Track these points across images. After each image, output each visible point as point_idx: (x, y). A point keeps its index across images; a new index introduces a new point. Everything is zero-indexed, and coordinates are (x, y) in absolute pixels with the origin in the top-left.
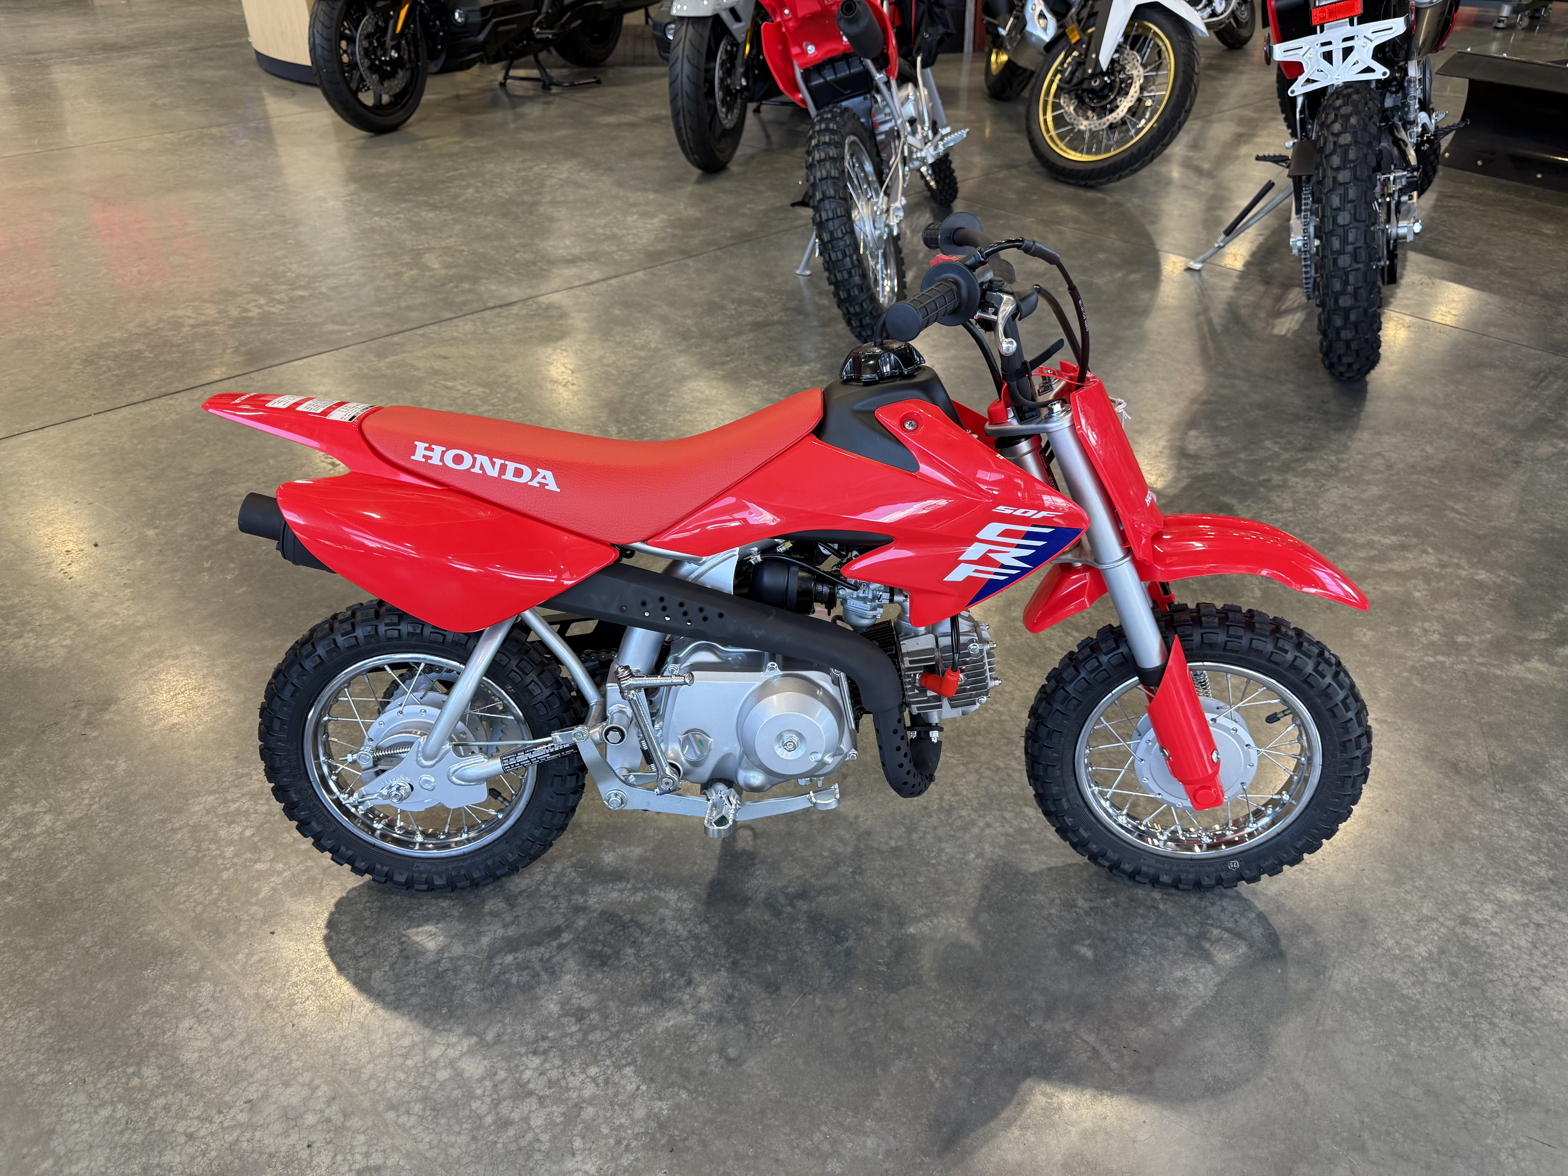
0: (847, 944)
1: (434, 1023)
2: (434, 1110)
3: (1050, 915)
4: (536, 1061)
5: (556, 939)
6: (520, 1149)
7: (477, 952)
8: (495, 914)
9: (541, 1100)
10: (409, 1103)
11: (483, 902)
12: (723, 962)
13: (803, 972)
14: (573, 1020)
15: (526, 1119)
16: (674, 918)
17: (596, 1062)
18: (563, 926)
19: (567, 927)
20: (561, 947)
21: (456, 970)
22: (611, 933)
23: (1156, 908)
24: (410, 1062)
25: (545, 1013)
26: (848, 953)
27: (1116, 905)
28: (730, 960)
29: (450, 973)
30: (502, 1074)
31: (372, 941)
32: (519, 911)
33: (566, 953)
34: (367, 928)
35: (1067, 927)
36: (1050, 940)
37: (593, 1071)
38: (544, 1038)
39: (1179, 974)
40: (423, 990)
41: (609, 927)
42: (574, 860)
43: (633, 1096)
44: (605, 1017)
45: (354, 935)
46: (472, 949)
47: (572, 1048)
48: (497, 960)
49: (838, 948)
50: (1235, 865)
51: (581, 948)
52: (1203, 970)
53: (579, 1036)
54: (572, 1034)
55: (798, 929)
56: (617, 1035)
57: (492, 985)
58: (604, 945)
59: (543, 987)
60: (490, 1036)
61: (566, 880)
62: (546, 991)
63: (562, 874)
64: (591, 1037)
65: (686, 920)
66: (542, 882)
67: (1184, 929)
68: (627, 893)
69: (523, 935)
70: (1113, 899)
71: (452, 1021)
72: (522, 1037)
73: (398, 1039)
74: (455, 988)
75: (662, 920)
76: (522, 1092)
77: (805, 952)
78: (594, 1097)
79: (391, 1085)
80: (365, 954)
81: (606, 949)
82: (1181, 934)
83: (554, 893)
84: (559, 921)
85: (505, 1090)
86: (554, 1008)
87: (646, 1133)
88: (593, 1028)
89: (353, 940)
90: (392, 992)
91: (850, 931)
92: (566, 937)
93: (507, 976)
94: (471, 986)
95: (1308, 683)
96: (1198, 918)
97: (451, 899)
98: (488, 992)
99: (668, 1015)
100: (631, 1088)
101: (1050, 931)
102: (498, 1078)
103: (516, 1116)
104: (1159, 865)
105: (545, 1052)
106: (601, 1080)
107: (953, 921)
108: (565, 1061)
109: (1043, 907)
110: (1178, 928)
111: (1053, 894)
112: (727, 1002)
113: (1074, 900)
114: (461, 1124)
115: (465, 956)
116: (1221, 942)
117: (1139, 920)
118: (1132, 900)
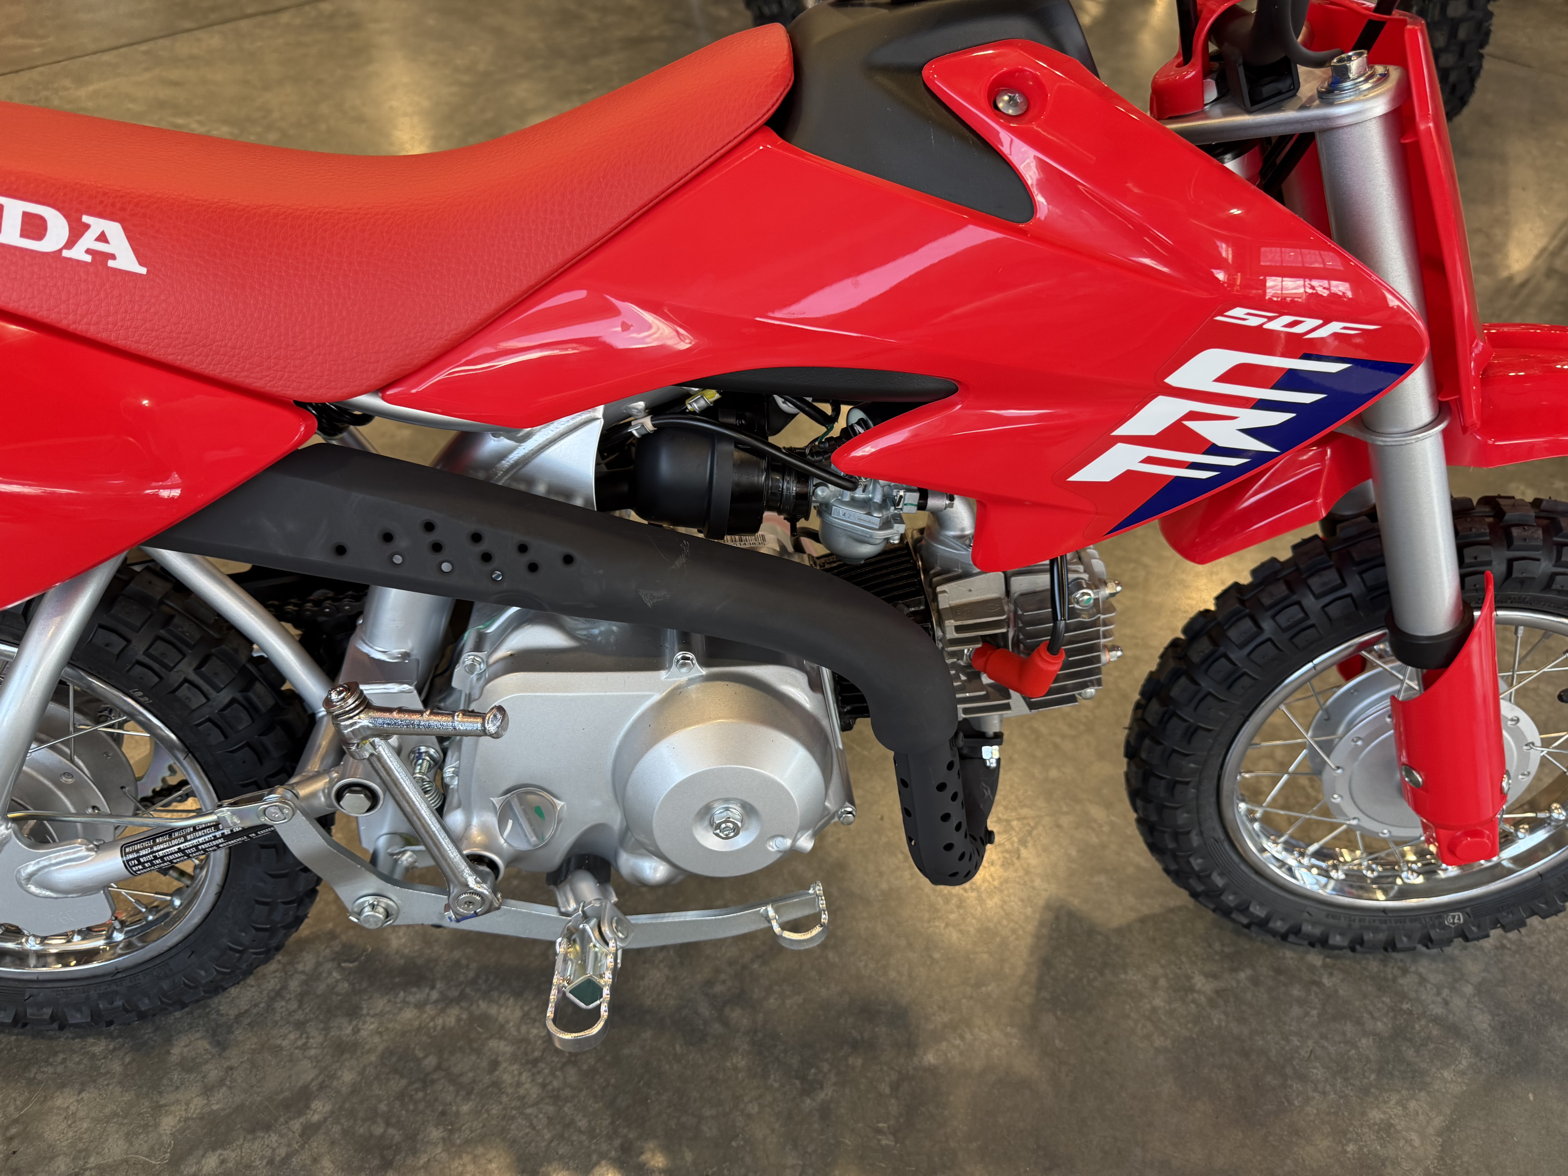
0: (821, 1096)
3: (1154, 1010)
5: (300, 1113)
7: (152, 1152)
8: (189, 1066)
11: (168, 1041)
12: (604, 1147)
13: (748, 1160)
16: (514, 1058)
18: (314, 1086)
19: (322, 1087)
20: (309, 1131)
22: (401, 1096)
23: (1319, 984)
26: (825, 1112)
27: (1255, 981)
28: (617, 1142)
32: (234, 1057)
33: (318, 1144)
35: (1185, 1033)
36: (1161, 1062)
39: (1375, 1115)
41: (397, 1084)
42: (336, 945)
46: (142, 1145)
49: (808, 1103)
50: (1458, 918)
51: (345, 1132)
52: (1412, 1105)
55: (735, 1069)
58: (388, 1124)
61: (321, 988)
63: (314, 976)
65: (535, 1062)
66: (278, 994)
67: (1369, 1025)
68: (430, 1010)
69: (240, 1109)
70: (1249, 972)
75: (494, 1065)
77: (749, 1116)
81: (391, 1131)
82: (1365, 1034)
83: (299, 1016)
84: (307, 1073)
91: (826, 1067)
92: (320, 1108)
96: (1387, 1000)
97: (111, 1036)
101: (1158, 1042)
104: (1331, 921)
109: (1141, 995)
110: (1359, 1022)
111: (1154, 969)
113: (1188, 978)
115: (126, 1161)
116: (1431, 1046)
117: (1296, 1011)
118: (1279, 971)
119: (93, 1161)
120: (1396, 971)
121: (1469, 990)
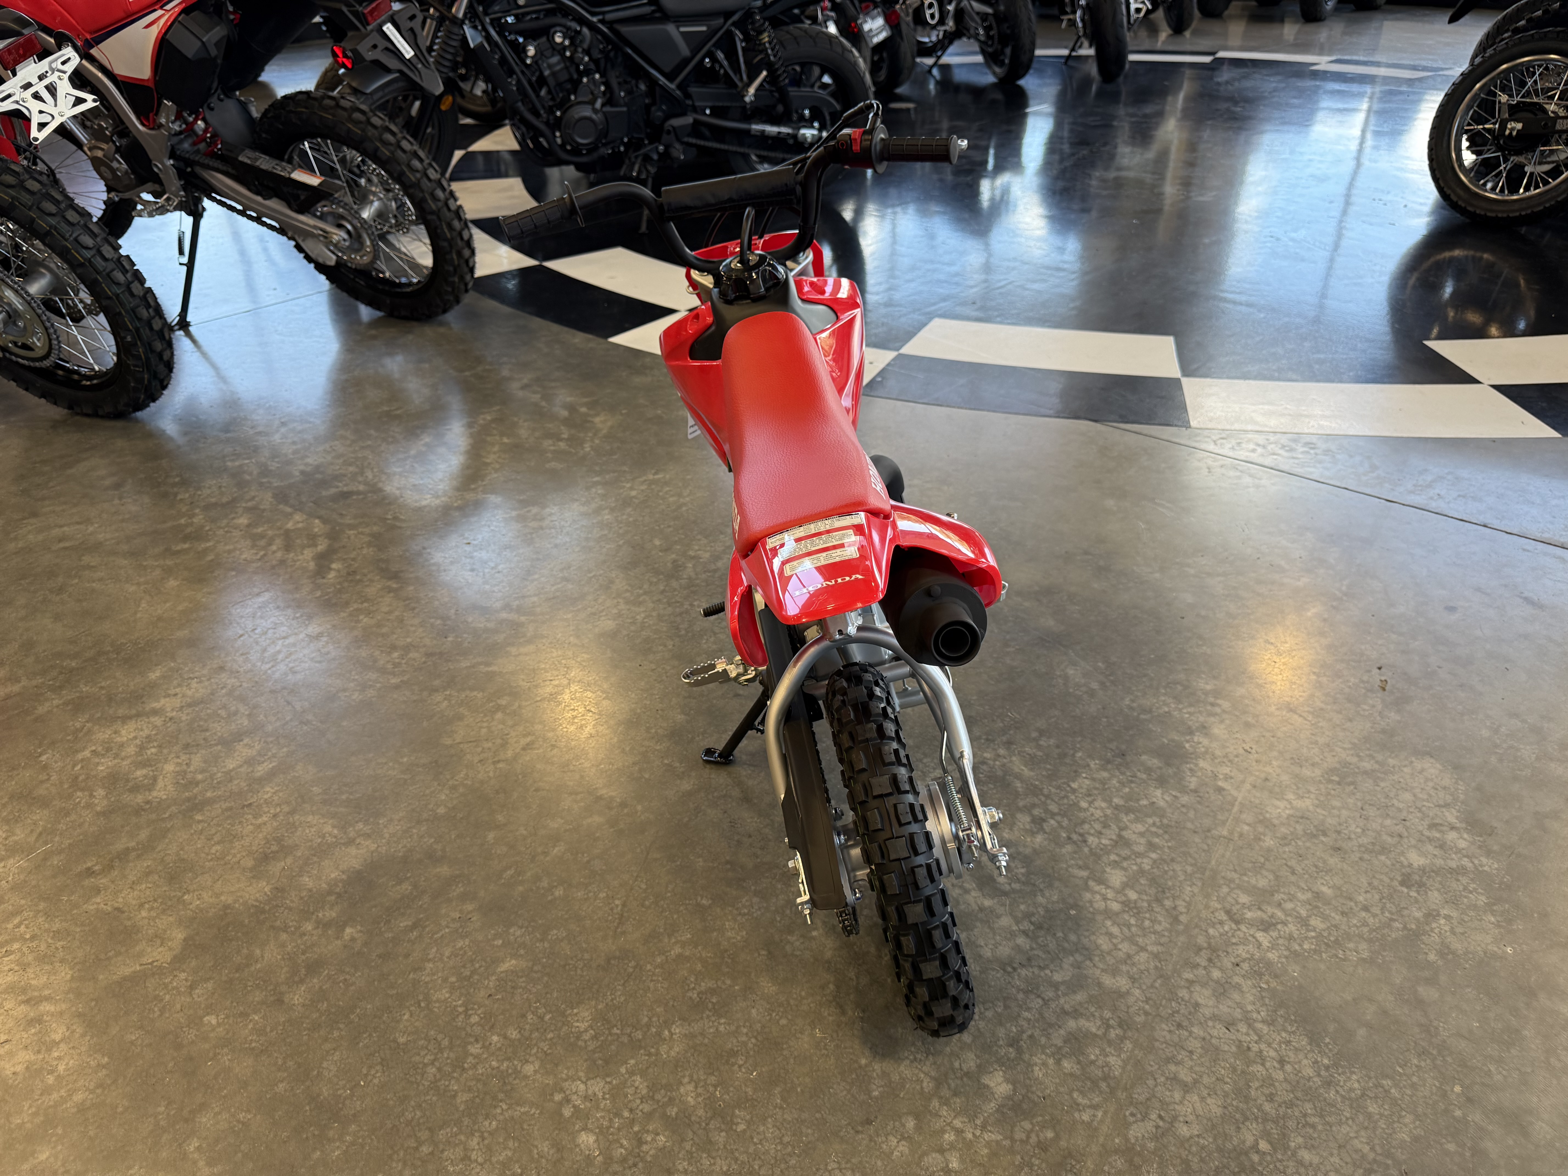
1: (1089, 915)
2: (1164, 892)
4: (1090, 839)
6: (1166, 832)
7: (1004, 905)
9: (1121, 829)
10: (1167, 910)
14: (1045, 825)
15: (1142, 834)
17: (1076, 804)
21: (1028, 916)
24: (1133, 921)
25: (1046, 843)
29: (1033, 919)
30: (1113, 857)
31: (1021, 996)
34: (1006, 1007)
37: (1084, 804)
38: (1069, 838)
40: (1060, 934)
43: (1093, 779)
44: (1034, 806)
45: (1019, 1016)
46: (1000, 910)
47: (1070, 820)
48: (1007, 887)
53: (1059, 818)
54: (1058, 822)
56: (1047, 797)
57: (1034, 885)
59: (1021, 849)
60: (1084, 874)
62: (1025, 846)
64: (1056, 810)
71: (1081, 903)
72: (1075, 852)
73: (1116, 937)
74: (1047, 910)
76: (1121, 841)
78: (1104, 800)
79: (1158, 928)
80: (1039, 996)
85: (1125, 852)
86: (1039, 838)
87: (1118, 769)
88: (1047, 811)
89: (1026, 1014)
90: (1071, 958)
93: (1020, 876)
94: (1040, 899)
98: (1042, 886)
99: (1016, 770)
100: (1087, 782)
102: (1117, 859)
103: (1143, 841)
105: (1081, 835)
106: (1090, 799)
108: (1083, 822)
112: (993, 741)
114: (1166, 872)
115: (1011, 914)
119: (1015, 928)
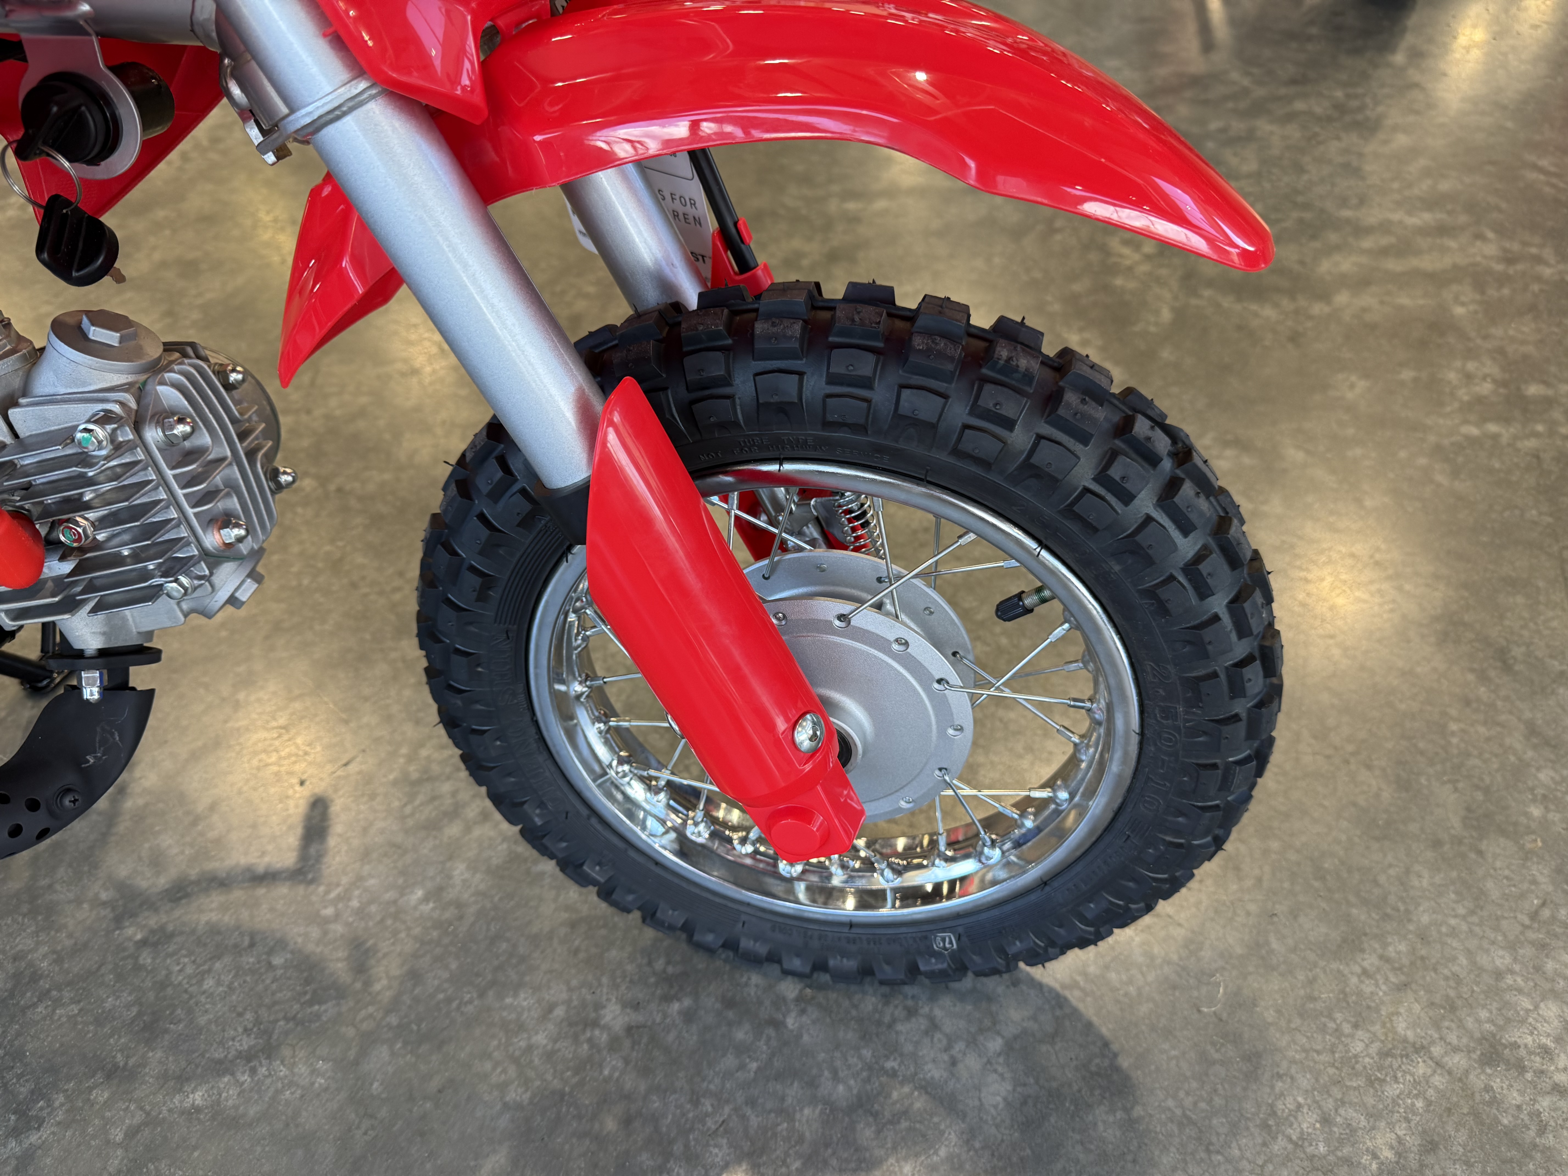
0: (34, 1138)
3: (529, 1048)
23: (778, 1025)
27: (689, 1016)
35: (556, 1084)
36: (503, 1122)
50: (947, 941)
67: (826, 1086)
70: (687, 1002)
82: (813, 1101)
91: (60, 1099)
95: (1078, 518)
96: (867, 1053)
101: (513, 1094)
107: (302, 1069)
109: (521, 1027)
110: (812, 1084)
111: (557, 993)
113: (598, 1006)
116: (904, 1124)
117: (730, 1061)
118: (729, 1003)
120: (899, 1013)
121: (995, 1045)
